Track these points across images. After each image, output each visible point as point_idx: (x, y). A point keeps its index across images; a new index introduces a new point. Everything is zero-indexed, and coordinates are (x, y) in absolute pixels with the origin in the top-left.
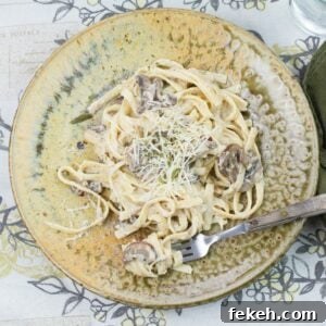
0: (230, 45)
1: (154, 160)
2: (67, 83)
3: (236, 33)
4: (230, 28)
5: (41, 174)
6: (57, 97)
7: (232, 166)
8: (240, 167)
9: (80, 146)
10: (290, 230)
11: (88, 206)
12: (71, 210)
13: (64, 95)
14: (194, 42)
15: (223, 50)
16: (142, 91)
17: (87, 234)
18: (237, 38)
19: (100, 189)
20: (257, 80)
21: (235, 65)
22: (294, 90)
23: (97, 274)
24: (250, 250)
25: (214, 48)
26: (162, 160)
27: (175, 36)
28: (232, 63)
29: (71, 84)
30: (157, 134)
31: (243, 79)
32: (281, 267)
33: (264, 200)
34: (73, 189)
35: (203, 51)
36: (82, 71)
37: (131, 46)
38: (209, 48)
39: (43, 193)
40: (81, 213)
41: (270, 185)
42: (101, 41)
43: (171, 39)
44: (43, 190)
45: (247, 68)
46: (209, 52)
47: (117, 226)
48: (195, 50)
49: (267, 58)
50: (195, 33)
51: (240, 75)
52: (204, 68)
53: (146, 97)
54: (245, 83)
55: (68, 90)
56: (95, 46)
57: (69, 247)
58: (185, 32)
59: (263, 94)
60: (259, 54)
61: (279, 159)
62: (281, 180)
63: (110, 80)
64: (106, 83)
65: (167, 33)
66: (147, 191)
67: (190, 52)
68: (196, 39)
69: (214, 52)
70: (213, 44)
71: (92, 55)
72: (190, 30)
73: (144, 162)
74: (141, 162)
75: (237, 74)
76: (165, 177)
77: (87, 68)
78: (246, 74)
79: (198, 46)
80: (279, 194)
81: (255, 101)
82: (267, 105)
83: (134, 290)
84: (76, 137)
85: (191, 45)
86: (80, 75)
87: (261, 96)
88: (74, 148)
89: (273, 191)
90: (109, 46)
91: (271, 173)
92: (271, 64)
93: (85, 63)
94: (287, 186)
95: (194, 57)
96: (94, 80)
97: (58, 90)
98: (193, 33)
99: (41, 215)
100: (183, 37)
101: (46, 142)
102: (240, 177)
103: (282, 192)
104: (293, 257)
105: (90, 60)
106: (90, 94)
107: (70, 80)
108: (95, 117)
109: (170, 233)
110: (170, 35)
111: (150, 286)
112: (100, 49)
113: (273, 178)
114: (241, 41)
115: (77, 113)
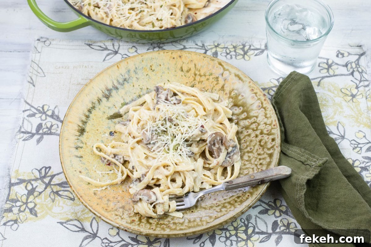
0: (222, 75)
1: (161, 137)
2: (107, 93)
3: (226, 67)
4: (223, 64)
5: (81, 148)
6: (99, 101)
7: (217, 146)
8: (223, 148)
9: (111, 134)
10: (257, 190)
11: (112, 172)
12: (100, 173)
13: (104, 100)
14: (197, 73)
15: (217, 78)
16: (158, 94)
17: (109, 188)
18: (227, 70)
19: (122, 161)
20: (240, 97)
21: (225, 88)
22: (264, 102)
23: (113, 213)
24: (227, 205)
25: (211, 77)
26: (167, 137)
27: (185, 69)
28: (223, 87)
29: (110, 93)
30: (165, 120)
31: (230, 97)
32: (246, 222)
33: (240, 174)
34: (102, 159)
35: (203, 79)
36: (119, 86)
37: (154, 73)
38: (208, 77)
39: (81, 159)
40: (106, 176)
41: (245, 165)
42: (134, 68)
43: (182, 70)
44: (81, 157)
45: (233, 90)
46: (208, 79)
47: (131, 186)
48: (198, 78)
49: (247, 82)
50: (198, 66)
51: (228, 95)
52: (204, 90)
53: (160, 98)
54: (231, 100)
55: (107, 97)
56: (129, 71)
57: (95, 194)
58: (192, 66)
59: (243, 106)
60: (242, 80)
61: (252, 147)
62: (252, 162)
63: (138, 94)
64: (135, 96)
65: (179, 66)
66: (154, 158)
67: (195, 80)
68: (199, 71)
69: (211, 80)
70: (211, 74)
71: (127, 76)
72: (195, 65)
73: (154, 138)
74: (152, 138)
75: (226, 94)
76: (169, 149)
77: (122, 84)
78: (233, 94)
79: (201, 76)
80: (251, 170)
81: (237, 110)
82: (245, 113)
83: (139, 224)
84: (109, 128)
85: (195, 75)
86: (117, 88)
87: (241, 108)
88: (107, 135)
89: (247, 168)
90: (139, 71)
91: (246, 158)
92: (250, 86)
93: (121, 81)
94: (256, 165)
95: (197, 82)
96: (126, 93)
97: (100, 96)
98: (197, 66)
99: (78, 172)
100: (190, 70)
101: (88, 128)
102: (223, 155)
103: (253, 169)
104: (256, 216)
105: (125, 80)
106: (122, 102)
107: (109, 90)
108: (124, 117)
109: (169, 188)
110: (182, 68)
111: (151, 224)
112: (132, 73)
113: (247, 161)
114: (230, 72)
115: (112, 112)
